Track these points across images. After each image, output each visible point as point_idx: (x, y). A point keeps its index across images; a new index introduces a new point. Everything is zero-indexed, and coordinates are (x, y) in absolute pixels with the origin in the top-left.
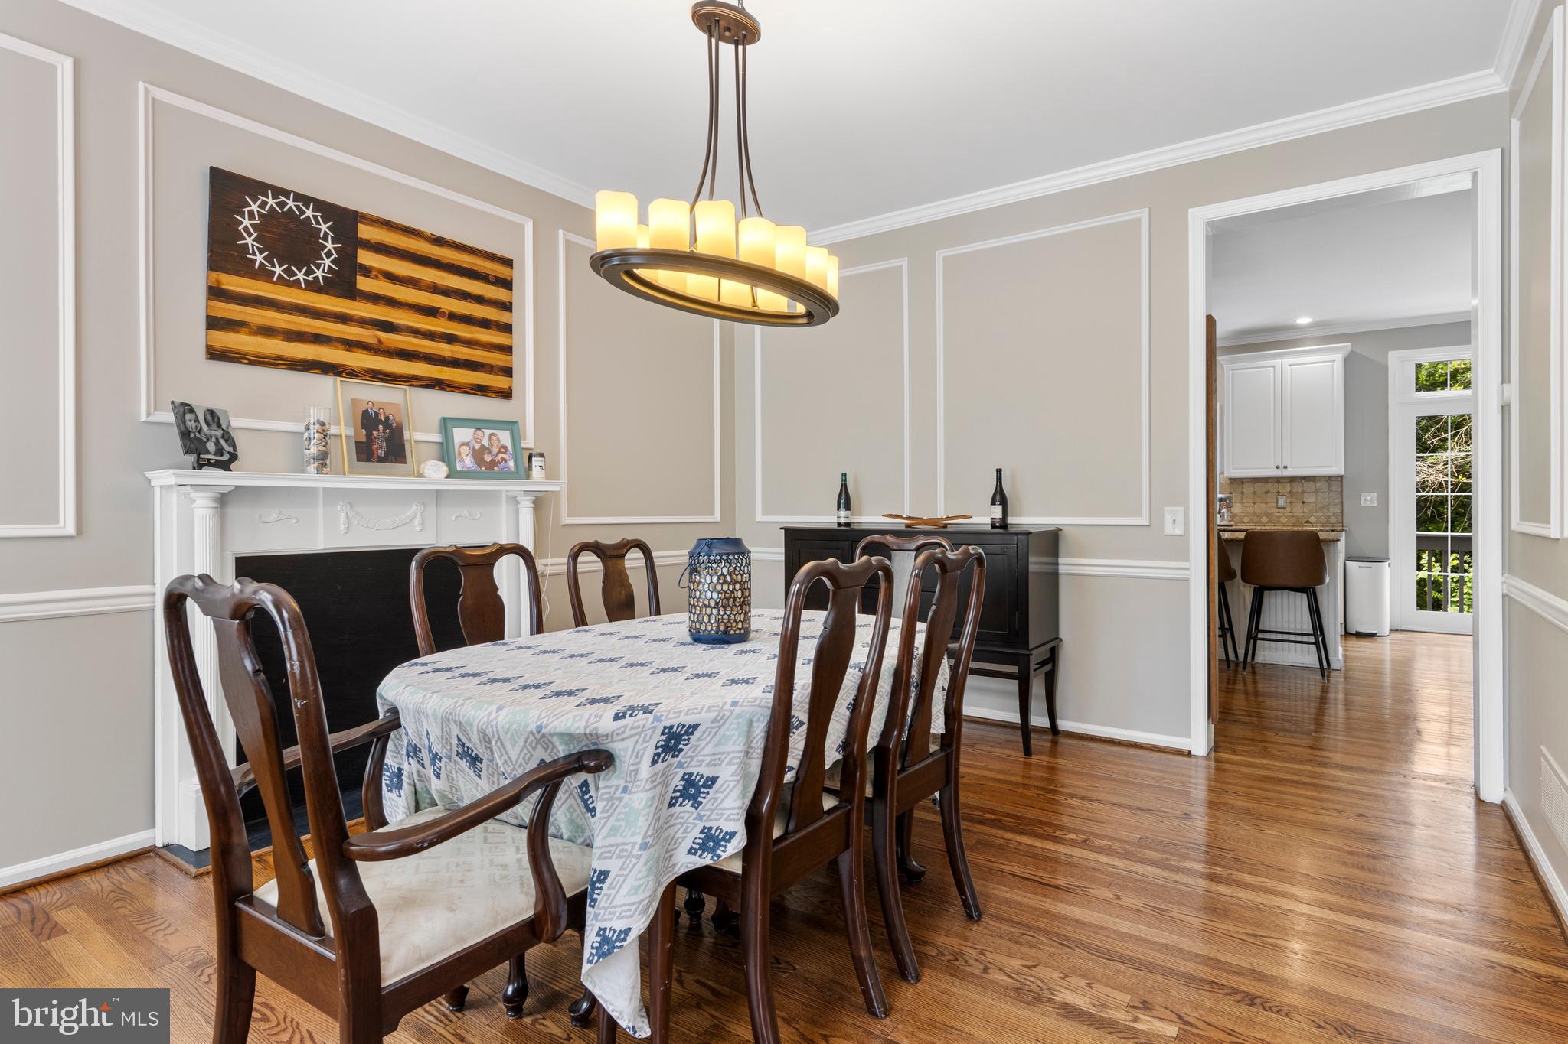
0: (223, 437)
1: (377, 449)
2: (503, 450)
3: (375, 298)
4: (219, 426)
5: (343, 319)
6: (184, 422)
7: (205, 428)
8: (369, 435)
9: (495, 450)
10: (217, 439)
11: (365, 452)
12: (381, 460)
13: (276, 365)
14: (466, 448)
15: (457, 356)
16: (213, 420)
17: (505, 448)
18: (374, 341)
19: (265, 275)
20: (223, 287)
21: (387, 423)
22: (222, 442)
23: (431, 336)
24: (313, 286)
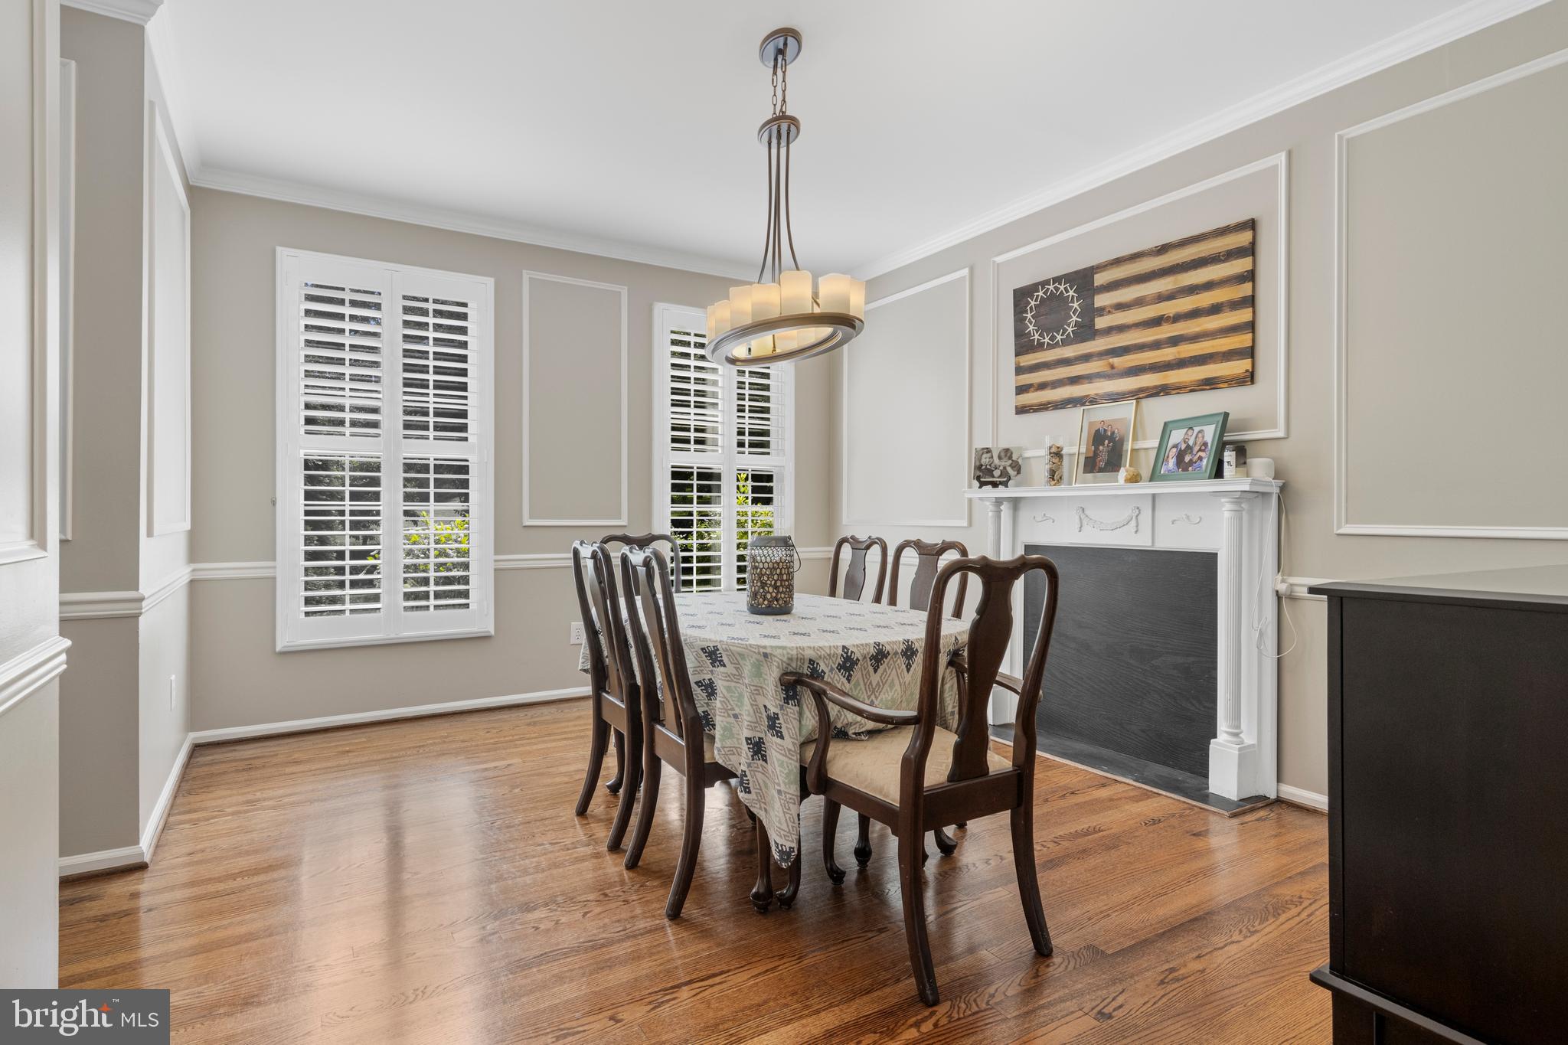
0: (1010, 466)
1: (1100, 461)
2: (1203, 448)
3: (1109, 331)
4: (1010, 458)
5: (1086, 358)
6: (980, 459)
7: (996, 460)
8: (1097, 449)
9: (1196, 448)
10: (1005, 468)
11: (1091, 465)
12: (1101, 470)
13: (1046, 409)
14: (1174, 450)
15: (1183, 356)
16: (1006, 456)
17: (1205, 444)
18: (1107, 369)
19: (1040, 346)
20: (1022, 365)
21: (1112, 439)
22: (1009, 469)
23: (1156, 345)
24: (1066, 342)
